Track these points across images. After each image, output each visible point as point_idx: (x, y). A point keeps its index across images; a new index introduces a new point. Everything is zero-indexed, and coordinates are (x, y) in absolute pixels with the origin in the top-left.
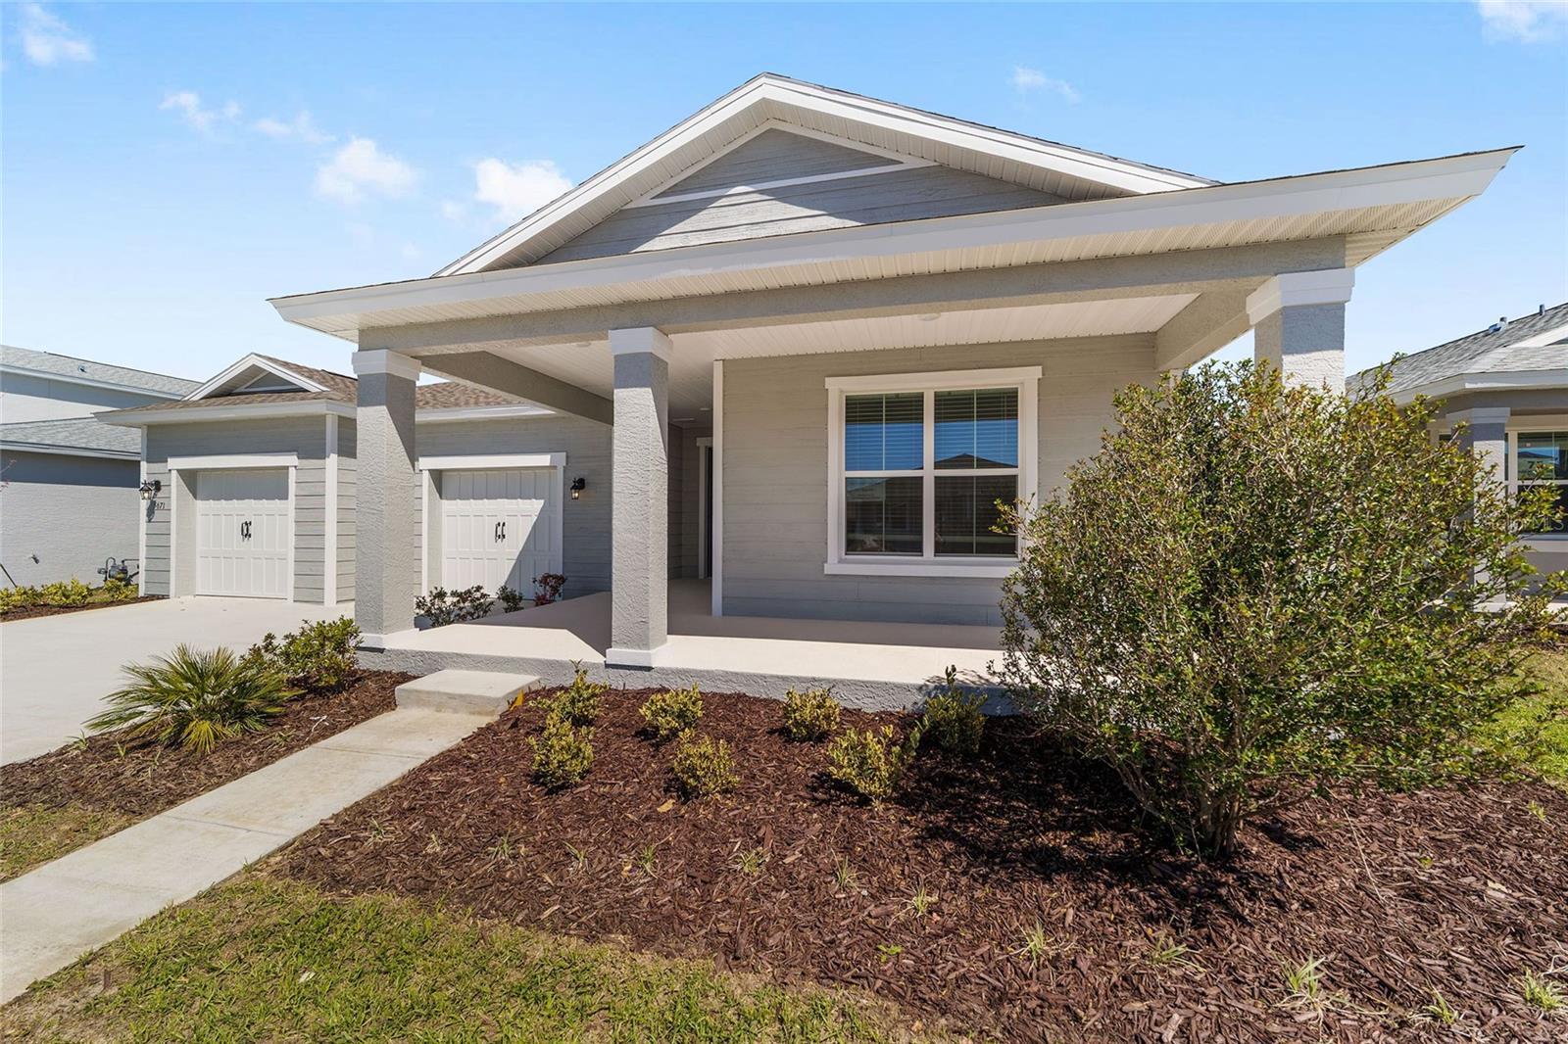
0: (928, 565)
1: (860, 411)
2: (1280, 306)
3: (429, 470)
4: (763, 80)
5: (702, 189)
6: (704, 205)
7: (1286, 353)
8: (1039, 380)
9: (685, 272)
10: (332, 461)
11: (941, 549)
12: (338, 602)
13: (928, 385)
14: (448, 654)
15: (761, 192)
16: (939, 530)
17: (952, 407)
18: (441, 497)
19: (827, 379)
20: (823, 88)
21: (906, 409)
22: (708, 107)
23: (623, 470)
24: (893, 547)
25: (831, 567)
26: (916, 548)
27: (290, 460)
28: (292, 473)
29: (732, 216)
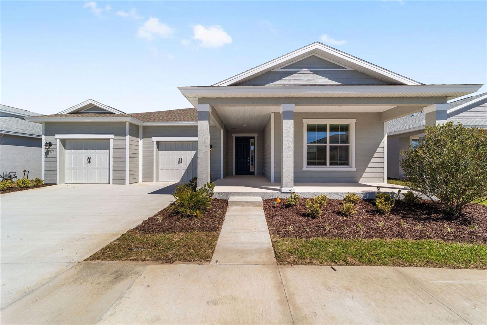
0: (328, 168)
1: (311, 128)
2: (435, 110)
3: (156, 141)
4: (317, 43)
5: (294, 68)
6: (295, 72)
7: (437, 120)
8: (355, 122)
9: (313, 92)
10: (128, 137)
11: (331, 164)
12: (130, 184)
13: (328, 122)
14: (231, 192)
15: (311, 71)
16: (331, 159)
17: (334, 128)
18: (158, 150)
19: (303, 119)
20: (332, 48)
21: (322, 128)
22: (302, 48)
23: (286, 141)
24: (319, 164)
25: (304, 169)
26: (325, 164)
27: (111, 137)
28: (111, 141)
29: (303, 76)
